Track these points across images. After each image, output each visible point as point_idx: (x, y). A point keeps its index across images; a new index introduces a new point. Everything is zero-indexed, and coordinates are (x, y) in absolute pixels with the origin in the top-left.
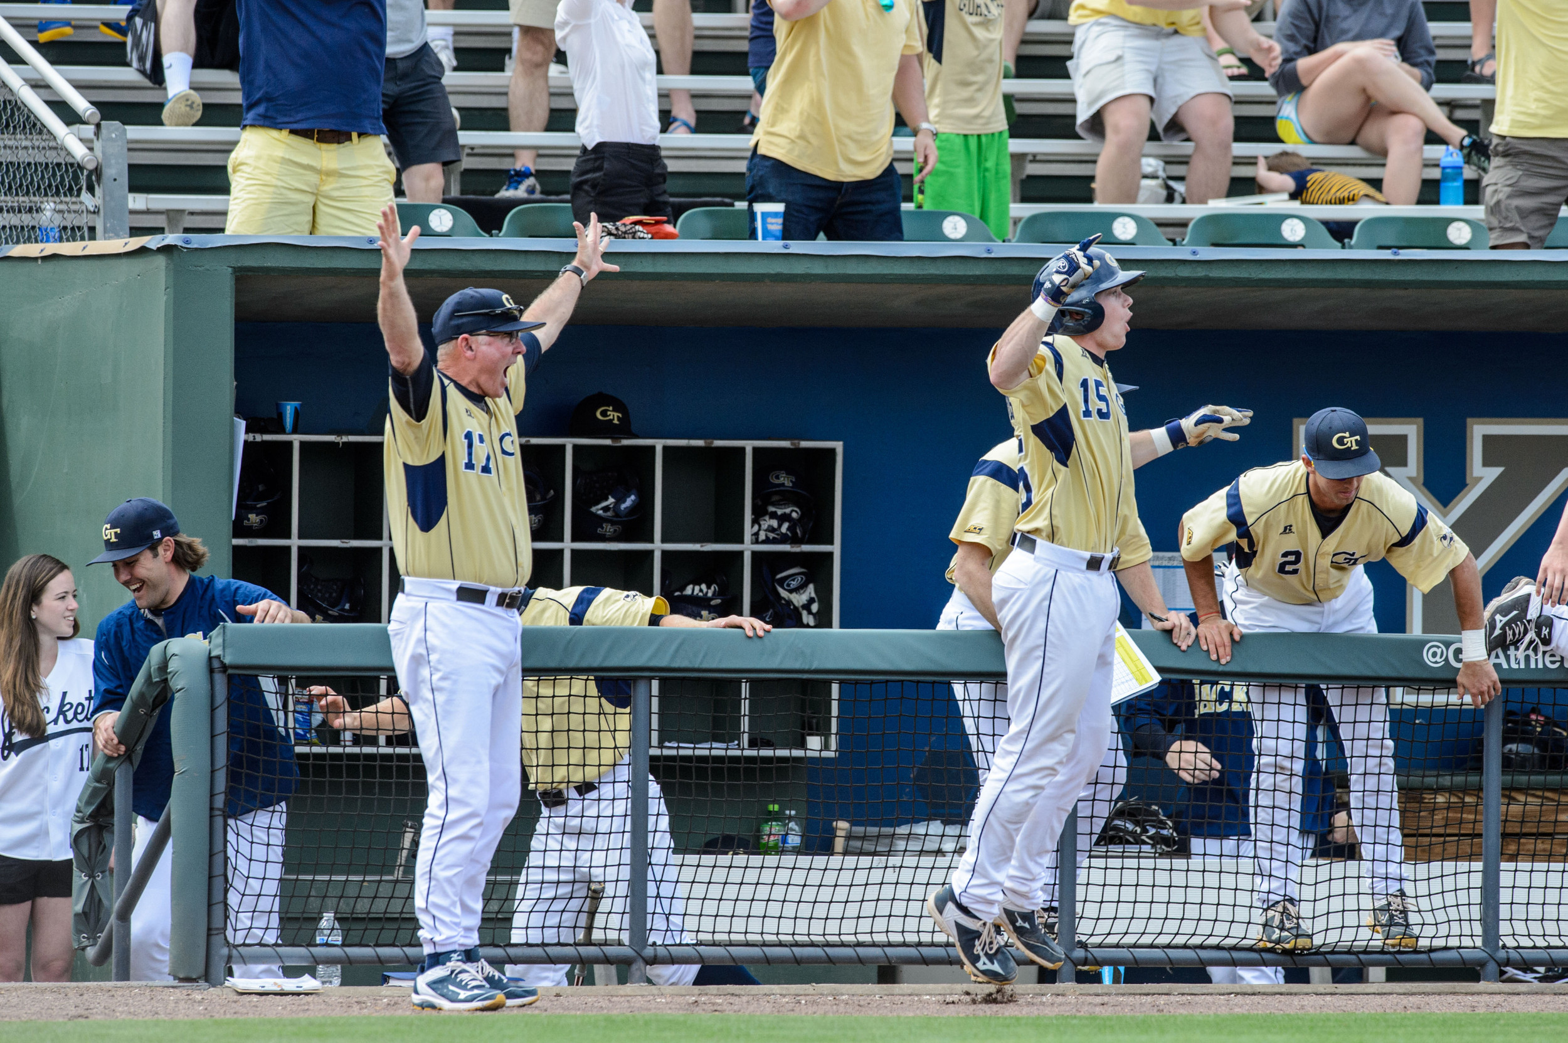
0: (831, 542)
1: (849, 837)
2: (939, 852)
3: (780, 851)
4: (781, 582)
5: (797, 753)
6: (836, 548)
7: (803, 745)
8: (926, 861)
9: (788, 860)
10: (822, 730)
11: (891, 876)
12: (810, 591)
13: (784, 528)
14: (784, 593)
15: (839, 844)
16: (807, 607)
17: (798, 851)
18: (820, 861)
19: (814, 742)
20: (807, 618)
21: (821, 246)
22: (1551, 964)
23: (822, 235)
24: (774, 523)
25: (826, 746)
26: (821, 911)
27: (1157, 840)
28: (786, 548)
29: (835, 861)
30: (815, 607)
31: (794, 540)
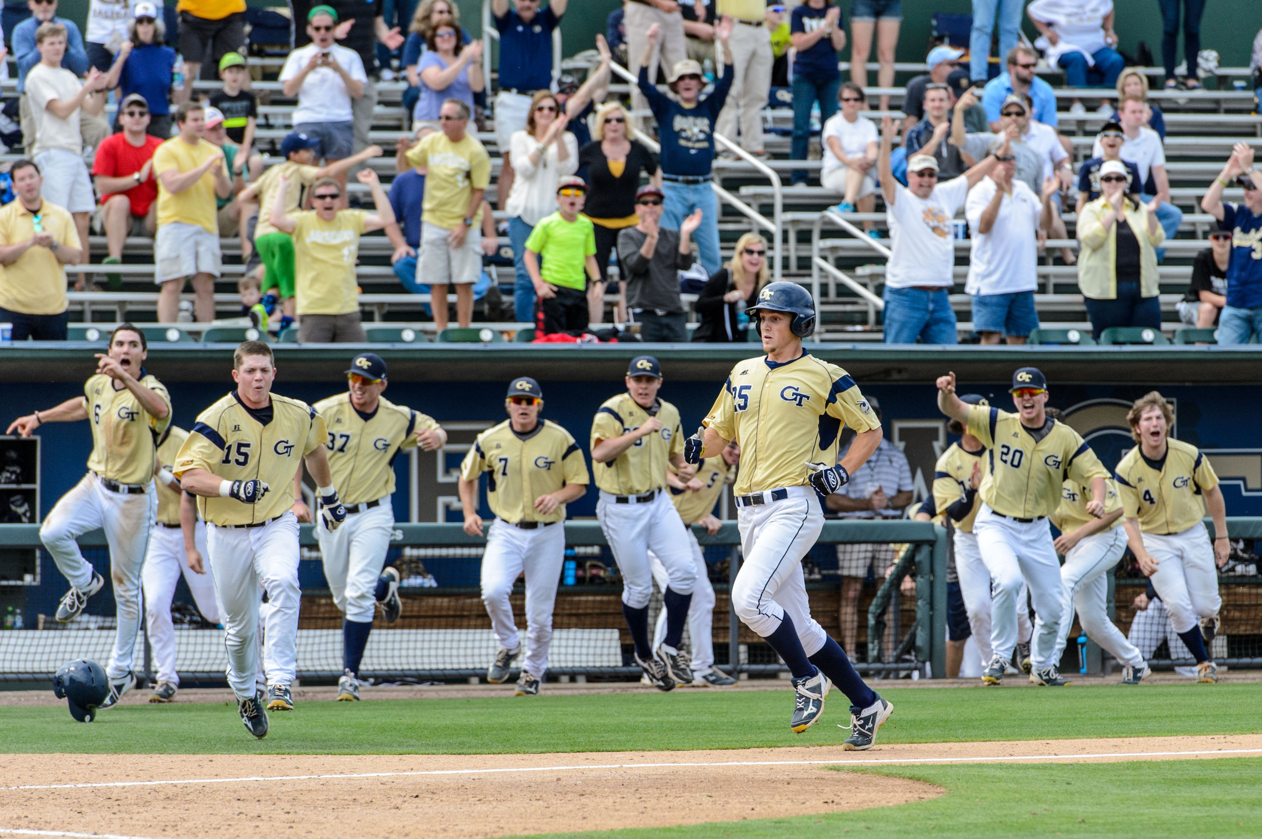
0: (34, 482)
1: (45, 622)
2: (87, 629)
3: (12, 628)
4: (13, 503)
5: (19, 583)
6: (37, 486)
7: (22, 579)
8: (81, 633)
9: (15, 633)
10: (32, 571)
11: (64, 641)
12: (26, 507)
13: (13, 477)
14: (13, 508)
15: (41, 625)
16: (24, 514)
17: (20, 629)
18: (30, 633)
19: (28, 579)
20: (24, 519)
21: (30, 344)
22: (376, 677)
23: (30, 337)
24: (8, 475)
25: (34, 580)
26: (30, 657)
27: (191, 622)
28: (14, 486)
29: (38, 633)
30: (28, 514)
31: (17, 482)
